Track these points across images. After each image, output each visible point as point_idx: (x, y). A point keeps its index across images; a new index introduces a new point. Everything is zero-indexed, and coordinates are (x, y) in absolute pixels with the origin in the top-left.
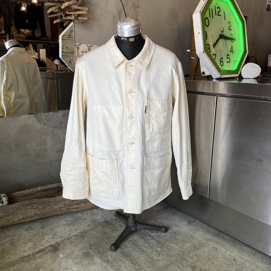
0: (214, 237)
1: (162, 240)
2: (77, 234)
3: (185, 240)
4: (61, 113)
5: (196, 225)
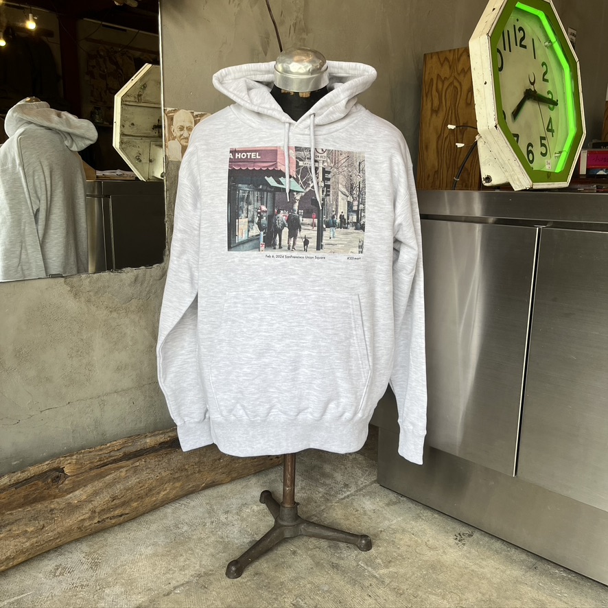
0: (528, 574)
1: (404, 587)
2: (186, 580)
3: (460, 583)
4: (129, 274)
5: (478, 543)
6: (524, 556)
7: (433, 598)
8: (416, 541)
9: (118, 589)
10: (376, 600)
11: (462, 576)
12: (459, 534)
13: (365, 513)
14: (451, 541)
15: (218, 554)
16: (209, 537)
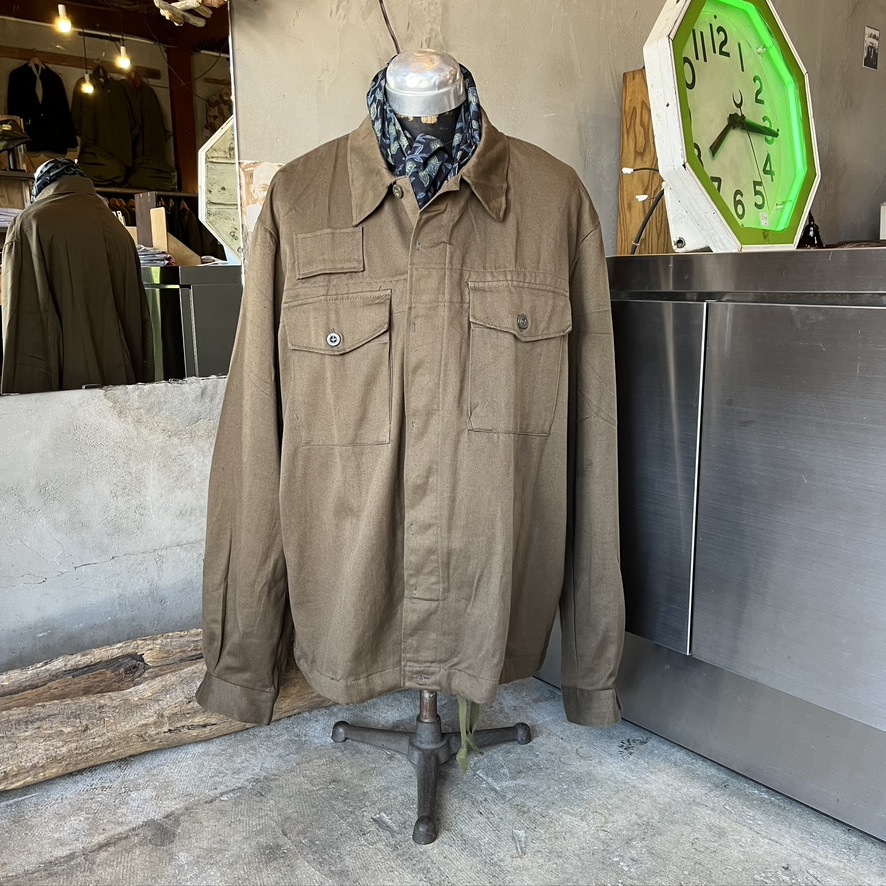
0: (712, 794)
1: (531, 804)
2: (240, 785)
3: (611, 802)
4: (192, 385)
5: (651, 753)
6: (713, 771)
7: (567, 818)
8: (564, 748)
9: (148, 793)
10: (488, 818)
11: (617, 792)
12: (628, 741)
13: (501, 710)
14: (615, 748)
15: (288, 755)
16: (281, 734)
